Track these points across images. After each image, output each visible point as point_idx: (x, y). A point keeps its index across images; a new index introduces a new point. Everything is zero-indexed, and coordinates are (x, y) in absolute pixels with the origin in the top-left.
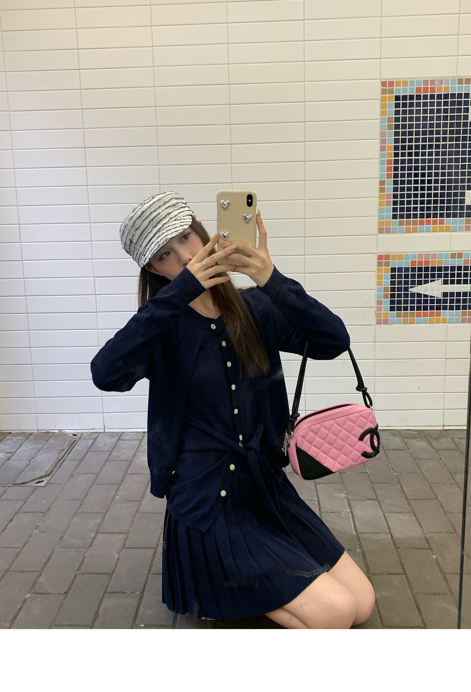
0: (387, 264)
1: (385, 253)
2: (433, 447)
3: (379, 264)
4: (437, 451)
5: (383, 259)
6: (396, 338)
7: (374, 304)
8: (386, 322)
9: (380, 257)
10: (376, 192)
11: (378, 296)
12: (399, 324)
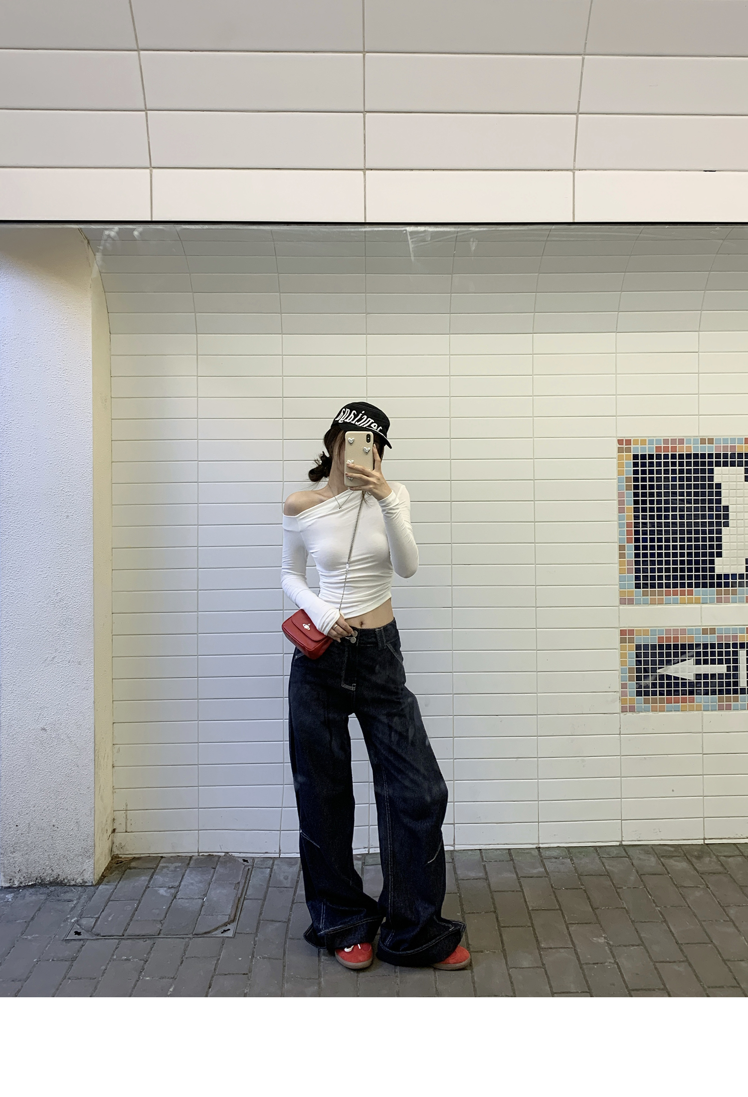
0: (631, 641)
1: (629, 627)
2: (695, 869)
3: (623, 641)
4: (702, 875)
5: (626, 635)
6: (644, 729)
7: (618, 687)
8: (632, 709)
9: (623, 632)
10: (616, 558)
11: (623, 678)
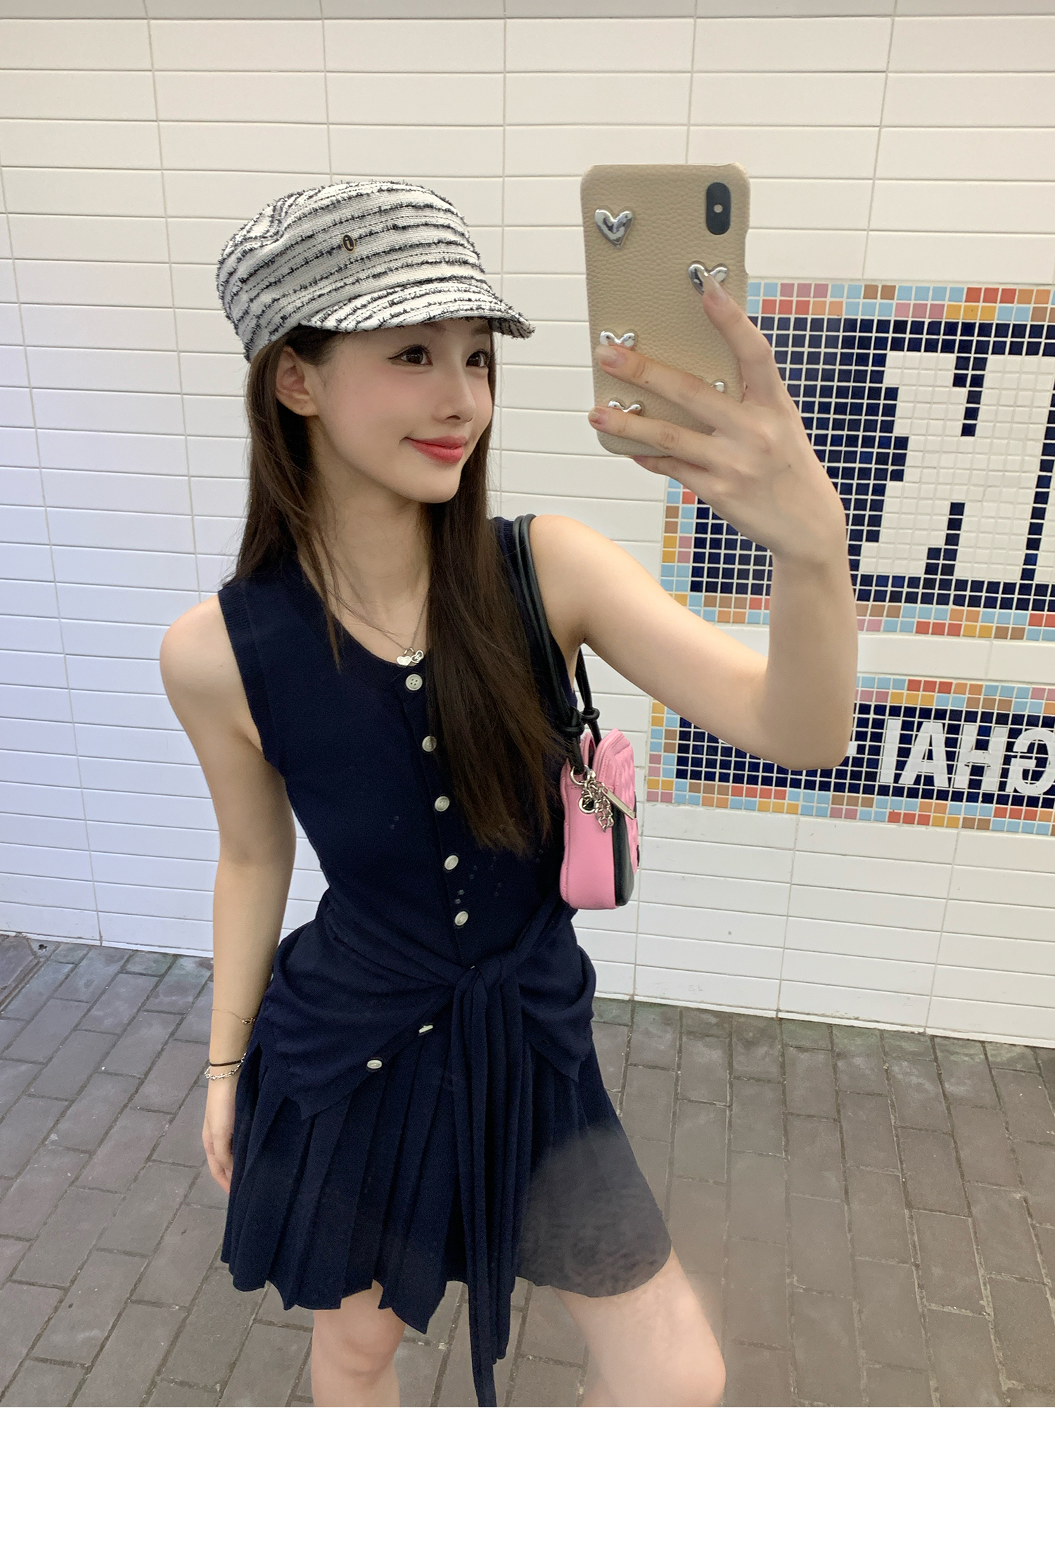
6: (685, 832)
7: (644, 760)
8: (667, 799)
10: (659, 532)
11: (654, 746)
12: (694, 806)
